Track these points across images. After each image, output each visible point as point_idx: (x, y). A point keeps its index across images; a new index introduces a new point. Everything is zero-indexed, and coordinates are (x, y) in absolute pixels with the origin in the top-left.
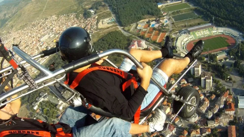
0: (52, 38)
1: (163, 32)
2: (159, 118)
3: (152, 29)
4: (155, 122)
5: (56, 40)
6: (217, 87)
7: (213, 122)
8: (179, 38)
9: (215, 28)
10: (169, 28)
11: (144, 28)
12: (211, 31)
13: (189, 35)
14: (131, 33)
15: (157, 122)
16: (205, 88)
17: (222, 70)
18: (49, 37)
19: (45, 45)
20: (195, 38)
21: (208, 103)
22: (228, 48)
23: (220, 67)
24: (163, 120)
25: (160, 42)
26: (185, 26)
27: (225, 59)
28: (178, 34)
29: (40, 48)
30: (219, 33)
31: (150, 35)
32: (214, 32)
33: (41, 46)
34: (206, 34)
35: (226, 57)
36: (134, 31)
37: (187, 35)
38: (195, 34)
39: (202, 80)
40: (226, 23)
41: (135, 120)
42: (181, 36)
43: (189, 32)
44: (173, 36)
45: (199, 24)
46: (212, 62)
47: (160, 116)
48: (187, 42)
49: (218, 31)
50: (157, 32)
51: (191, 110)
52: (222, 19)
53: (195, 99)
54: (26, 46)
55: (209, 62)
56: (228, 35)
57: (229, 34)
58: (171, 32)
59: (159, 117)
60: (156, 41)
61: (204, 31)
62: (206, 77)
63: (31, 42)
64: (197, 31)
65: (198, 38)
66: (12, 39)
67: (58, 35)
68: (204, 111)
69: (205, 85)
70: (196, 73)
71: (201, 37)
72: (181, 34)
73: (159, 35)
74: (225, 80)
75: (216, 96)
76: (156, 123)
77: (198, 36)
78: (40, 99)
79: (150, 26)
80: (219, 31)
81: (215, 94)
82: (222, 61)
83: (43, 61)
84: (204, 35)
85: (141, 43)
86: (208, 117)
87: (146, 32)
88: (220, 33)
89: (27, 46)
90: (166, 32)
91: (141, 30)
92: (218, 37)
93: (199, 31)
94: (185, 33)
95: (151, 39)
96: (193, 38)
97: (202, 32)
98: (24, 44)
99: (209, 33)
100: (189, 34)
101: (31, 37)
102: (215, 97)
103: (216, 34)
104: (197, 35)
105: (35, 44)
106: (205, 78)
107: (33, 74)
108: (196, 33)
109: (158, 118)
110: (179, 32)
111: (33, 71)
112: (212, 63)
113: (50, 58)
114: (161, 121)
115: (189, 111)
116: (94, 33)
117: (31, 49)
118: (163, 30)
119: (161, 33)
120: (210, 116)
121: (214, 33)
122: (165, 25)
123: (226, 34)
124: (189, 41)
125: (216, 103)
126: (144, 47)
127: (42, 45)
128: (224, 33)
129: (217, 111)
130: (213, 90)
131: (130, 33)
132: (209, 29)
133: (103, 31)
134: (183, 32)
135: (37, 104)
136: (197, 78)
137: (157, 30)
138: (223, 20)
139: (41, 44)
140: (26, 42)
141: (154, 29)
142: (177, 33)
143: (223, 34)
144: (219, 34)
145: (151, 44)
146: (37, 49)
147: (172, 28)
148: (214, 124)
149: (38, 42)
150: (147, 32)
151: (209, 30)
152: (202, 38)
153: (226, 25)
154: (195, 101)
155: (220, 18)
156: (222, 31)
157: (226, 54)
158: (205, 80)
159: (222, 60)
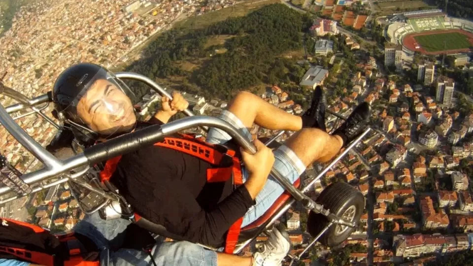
0: (147, 8)
1: (361, 14)
2: (275, 248)
3: (341, 7)
4: (266, 254)
5: (157, 11)
6: (460, 103)
7: (462, 148)
8: (390, 26)
9: (448, 18)
10: (371, 10)
11: (327, 6)
12: (442, 23)
13: (406, 24)
14: (306, 10)
15: (271, 254)
16: (441, 101)
17: (466, 80)
18: (142, 6)
19: (135, 18)
20: (415, 29)
21: (451, 121)
22: (471, 50)
23: (461, 75)
24: (283, 252)
25: (359, 28)
26: (398, 10)
27: (468, 66)
28: (387, 20)
29: (126, 22)
30: (454, 26)
31: (340, 16)
32: (446, 24)
33: (128, 19)
34: (433, 25)
35: (469, 63)
36: (310, 7)
37: (403, 23)
38: (415, 23)
39: (440, 87)
40: (466, 12)
41: (227, 245)
42: (392, 24)
43: (406, 19)
44: (379, 23)
45: (420, 9)
46: (448, 67)
47: (278, 245)
48: (404, 34)
49: (452, 24)
50: (351, 13)
51: (344, 231)
52: (459, 4)
53: (354, 211)
54: (95, 18)
55: (443, 67)
56: (468, 32)
57: (471, 30)
58: (374, 15)
59: (276, 246)
60: (353, 25)
61: (430, 21)
62: (446, 83)
63: (106, 13)
64: (419, 20)
65: (420, 30)
66: (62, 6)
67: (160, 4)
68: (445, 132)
69: (442, 96)
70: (426, 77)
71: (425, 29)
72: (391, 21)
73: (355, 18)
74: (470, 95)
75: (460, 114)
76: (268, 255)
77: (420, 26)
78: (152, 98)
79: (338, 3)
80: (455, 24)
81: (458, 111)
82: (463, 69)
83: (138, 44)
84: (430, 27)
85: (331, 24)
86: (453, 142)
87: (332, 11)
88: (456, 26)
89: (98, 18)
90: (367, 15)
91: (323, 8)
92: (453, 33)
93: (422, 20)
94: (398, 20)
95: (343, 23)
96: (412, 29)
97: (426, 22)
98: (92, 14)
99: (438, 25)
100: (406, 22)
101: (102, 5)
102: (458, 115)
103: (450, 27)
104: (418, 25)
105: (115, 16)
106: (443, 84)
107: (119, 63)
108: (417, 22)
109: (273, 246)
110: (389, 19)
111: (118, 59)
112: (447, 69)
113: (150, 40)
114: (280, 253)
115: (338, 232)
116: (234, 4)
117: (107, 22)
118: (362, 12)
119: (358, 16)
120: (456, 141)
121: (446, 26)
122: (362, 3)
123: (465, 29)
124: (405, 33)
125: (462, 123)
126: (335, 32)
127: (131, 18)
128: (463, 27)
129: (464, 134)
130: (453, 107)
131: (304, 9)
132: (437, 17)
133: (253, 3)
134: (395, 18)
135: (146, 106)
136: (427, 87)
137: (350, 10)
138: (460, 7)
139: (128, 17)
140: (93, 11)
141: (345, 8)
142: (385, 19)
143: (461, 29)
144: (455, 28)
145: (345, 30)
146: (120, 24)
147: (376, 9)
148: (464, 153)
149: (121, 12)
150: (334, 12)
151: (438, 21)
152: (426, 31)
153: (466, 16)
154: (353, 214)
155: (455, 3)
156: (459, 24)
157: (469, 58)
158: (443, 87)
159: (463, 66)
